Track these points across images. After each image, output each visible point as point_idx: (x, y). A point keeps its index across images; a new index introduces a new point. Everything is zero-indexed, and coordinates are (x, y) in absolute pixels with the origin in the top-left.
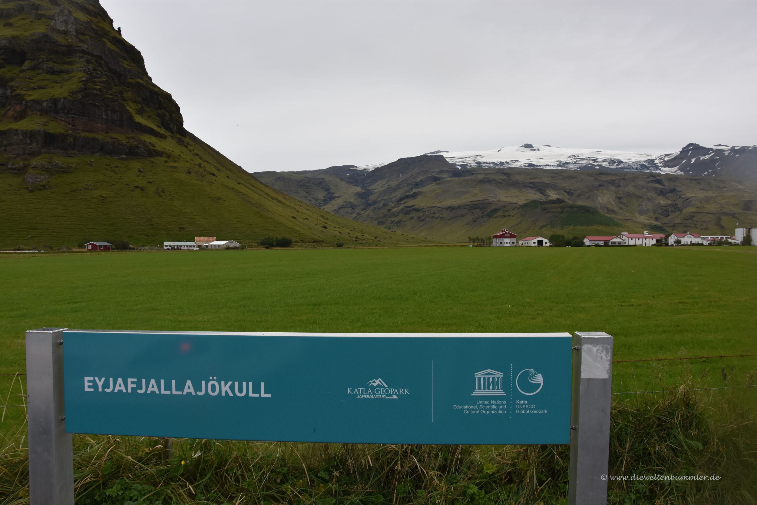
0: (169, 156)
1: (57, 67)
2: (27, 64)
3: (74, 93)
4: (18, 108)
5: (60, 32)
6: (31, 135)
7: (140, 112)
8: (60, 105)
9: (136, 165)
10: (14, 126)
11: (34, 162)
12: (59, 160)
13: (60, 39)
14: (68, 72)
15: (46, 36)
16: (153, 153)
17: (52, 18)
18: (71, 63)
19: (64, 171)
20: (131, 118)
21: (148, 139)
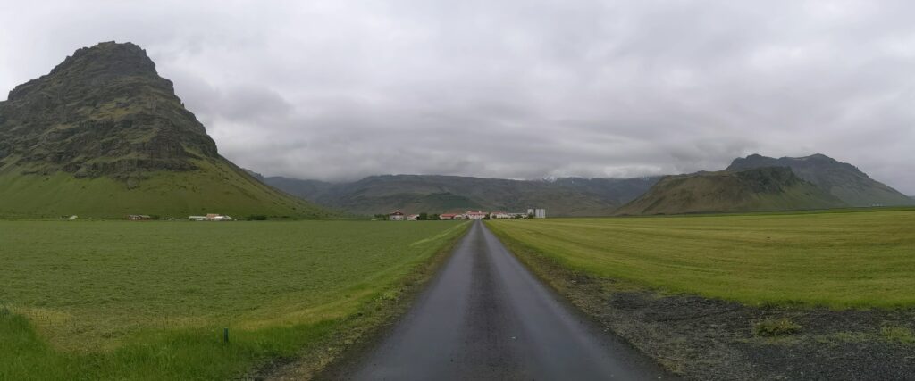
0: (202, 169)
1: (146, 127)
2: (133, 126)
3: (152, 139)
4: (127, 148)
5: (148, 109)
6: (131, 161)
7: (188, 146)
8: (146, 145)
9: (183, 174)
10: (124, 158)
11: (131, 175)
12: (144, 174)
13: (149, 113)
14: (151, 128)
15: (141, 112)
16: (194, 168)
17: (145, 103)
18: (152, 124)
19: (146, 179)
20: (182, 150)
21: (192, 160)
